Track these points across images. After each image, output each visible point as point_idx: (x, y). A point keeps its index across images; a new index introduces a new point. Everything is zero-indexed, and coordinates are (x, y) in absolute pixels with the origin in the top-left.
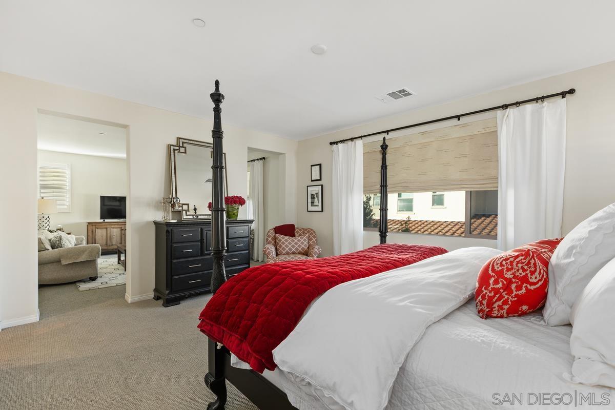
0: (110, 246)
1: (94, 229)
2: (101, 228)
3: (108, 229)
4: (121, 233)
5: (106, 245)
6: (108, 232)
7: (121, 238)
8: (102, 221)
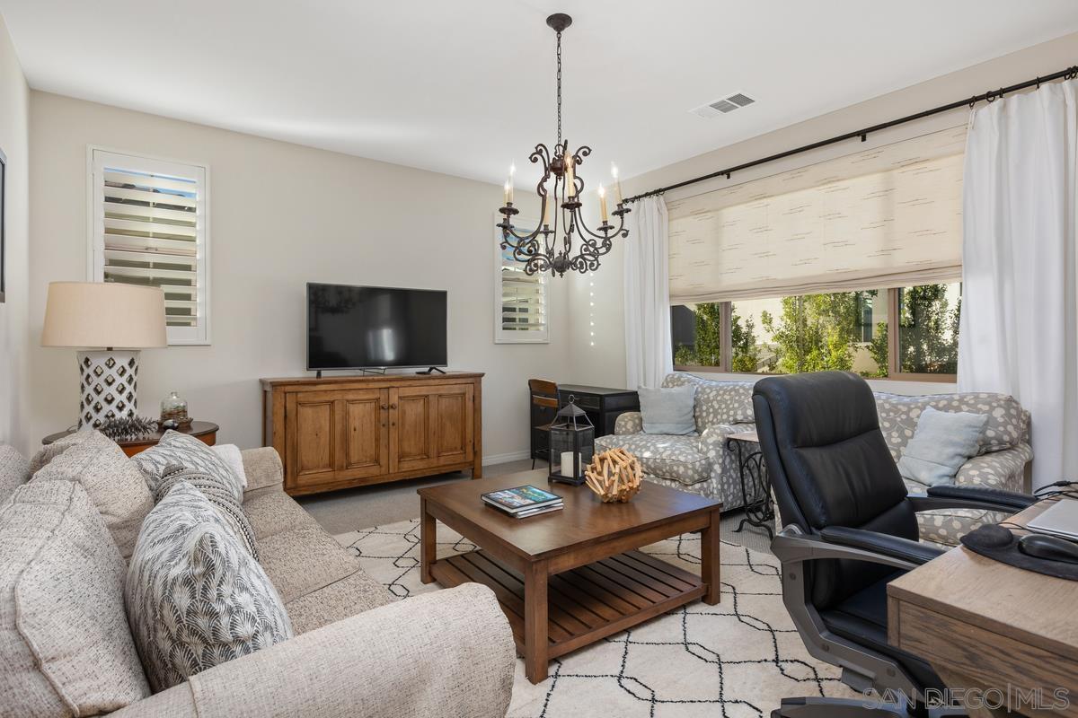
0: (341, 468)
1: (291, 406)
2: (313, 405)
3: (338, 408)
4: (378, 420)
5: (331, 465)
6: (338, 417)
7: (377, 440)
8: (313, 374)
